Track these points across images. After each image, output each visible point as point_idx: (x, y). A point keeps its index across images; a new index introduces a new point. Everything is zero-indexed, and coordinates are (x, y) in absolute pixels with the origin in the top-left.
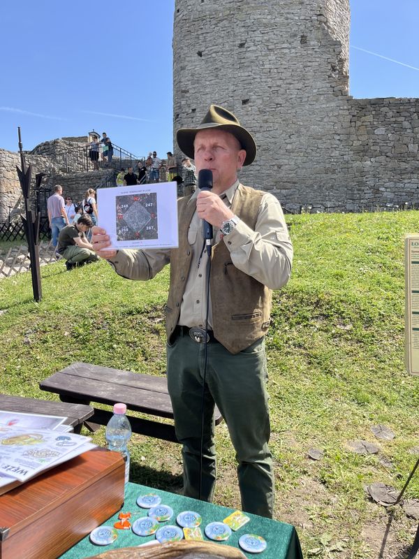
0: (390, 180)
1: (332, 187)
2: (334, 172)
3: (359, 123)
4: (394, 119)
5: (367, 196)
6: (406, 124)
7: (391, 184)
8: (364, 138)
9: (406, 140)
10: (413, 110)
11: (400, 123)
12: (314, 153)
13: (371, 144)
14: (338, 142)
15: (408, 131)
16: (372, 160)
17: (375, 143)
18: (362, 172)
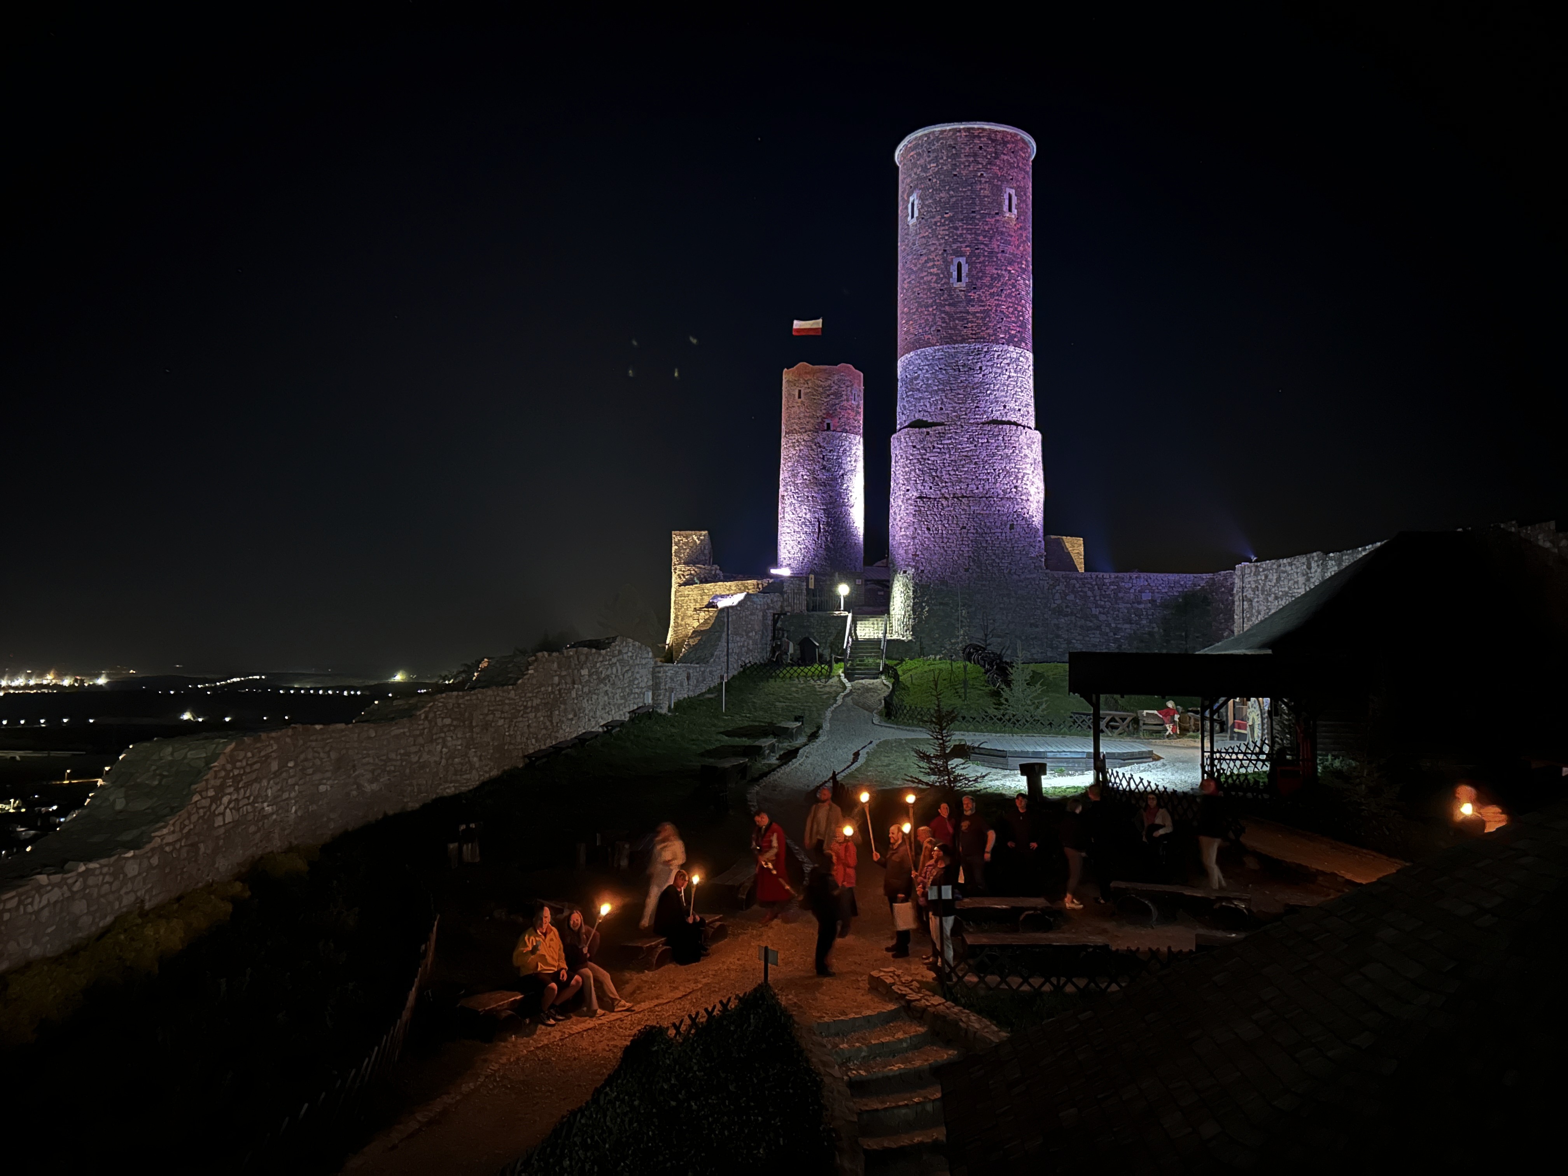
0: (1079, 634)
1: (1036, 638)
2: (1037, 626)
3: (1054, 591)
4: (1080, 589)
5: (1063, 646)
6: (1089, 593)
7: (1080, 637)
8: (1059, 602)
9: (1090, 605)
10: (1094, 583)
11: (1086, 592)
12: (1021, 612)
13: (1064, 607)
14: (1039, 604)
15: (1092, 598)
16: (1066, 618)
17: (1067, 607)
18: (1058, 627)
